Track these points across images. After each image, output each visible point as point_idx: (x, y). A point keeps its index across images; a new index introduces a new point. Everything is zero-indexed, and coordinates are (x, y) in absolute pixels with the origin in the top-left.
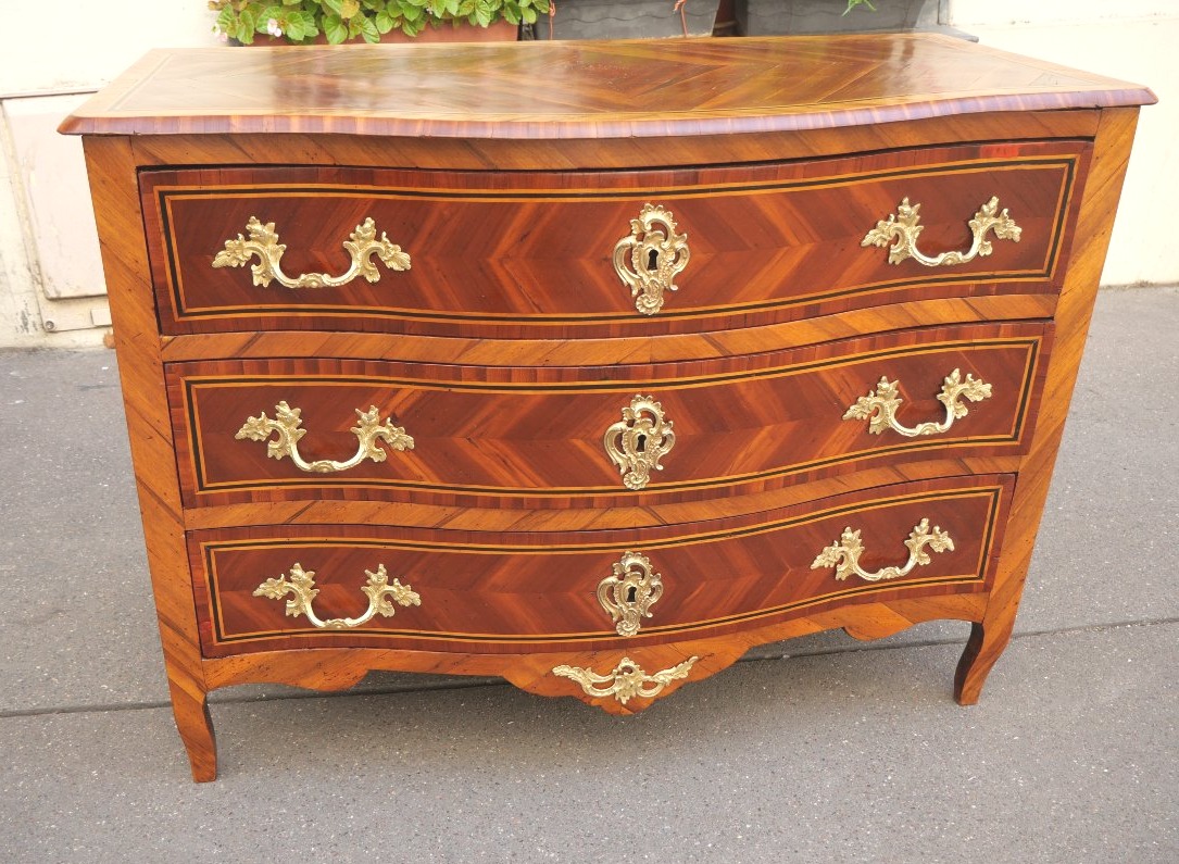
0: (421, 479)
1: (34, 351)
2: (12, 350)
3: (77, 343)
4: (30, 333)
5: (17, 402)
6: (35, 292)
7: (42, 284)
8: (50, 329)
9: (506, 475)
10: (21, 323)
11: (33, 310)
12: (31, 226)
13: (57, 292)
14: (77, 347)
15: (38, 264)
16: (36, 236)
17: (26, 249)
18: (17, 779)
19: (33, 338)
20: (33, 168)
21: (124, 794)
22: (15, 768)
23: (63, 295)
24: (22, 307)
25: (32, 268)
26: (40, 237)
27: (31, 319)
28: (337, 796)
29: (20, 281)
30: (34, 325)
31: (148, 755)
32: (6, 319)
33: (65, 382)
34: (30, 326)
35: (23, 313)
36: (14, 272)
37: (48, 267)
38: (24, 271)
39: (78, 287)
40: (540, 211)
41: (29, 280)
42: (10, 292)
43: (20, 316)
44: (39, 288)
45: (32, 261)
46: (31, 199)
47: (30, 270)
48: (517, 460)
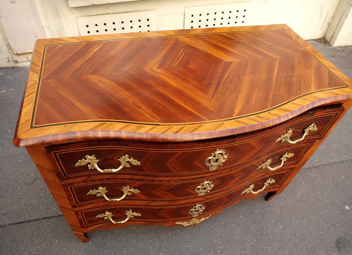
0: (142, 197)
1: (13, 68)
2: (7, 68)
3: (25, 65)
4: (11, 63)
5: (12, 90)
6: (10, 52)
7: (11, 50)
8: (16, 62)
9: (166, 196)
10: (7, 60)
11: (10, 57)
12: (4, 34)
13: (16, 52)
14: (25, 66)
15: (9, 44)
16: (7, 37)
17: (4, 40)
18: (36, 245)
19: (12, 64)
20: (2, 17)
21: (65, 249)
22: (35, 241)
23: (18, 53)
24: (7, 56)
25: (7, 45)
26: (8, 38)
27: (10, 59)
28: (120, 245)
29: (5, 49)
30: (12, 61)
31: (69, 233)
32: (3, 60)
33: (24, 81)
34: (10, 61)
35: (7, 58)
36: (2, 47)
37: (12, 45)
38: (6, 46)
39: (23, 51)
40: (183, 154)
41: (7, 49)
42: (3, 52)
43: (7, 59)
44: (11, 51)
45: (7, 44)
46: (3, 26)
47: (7, 46)
48: (169, 194)
